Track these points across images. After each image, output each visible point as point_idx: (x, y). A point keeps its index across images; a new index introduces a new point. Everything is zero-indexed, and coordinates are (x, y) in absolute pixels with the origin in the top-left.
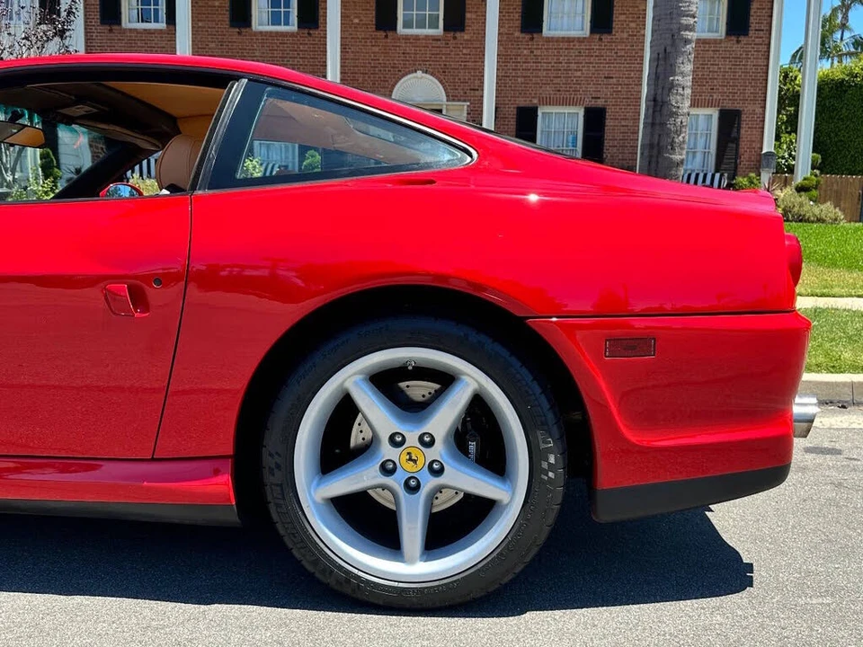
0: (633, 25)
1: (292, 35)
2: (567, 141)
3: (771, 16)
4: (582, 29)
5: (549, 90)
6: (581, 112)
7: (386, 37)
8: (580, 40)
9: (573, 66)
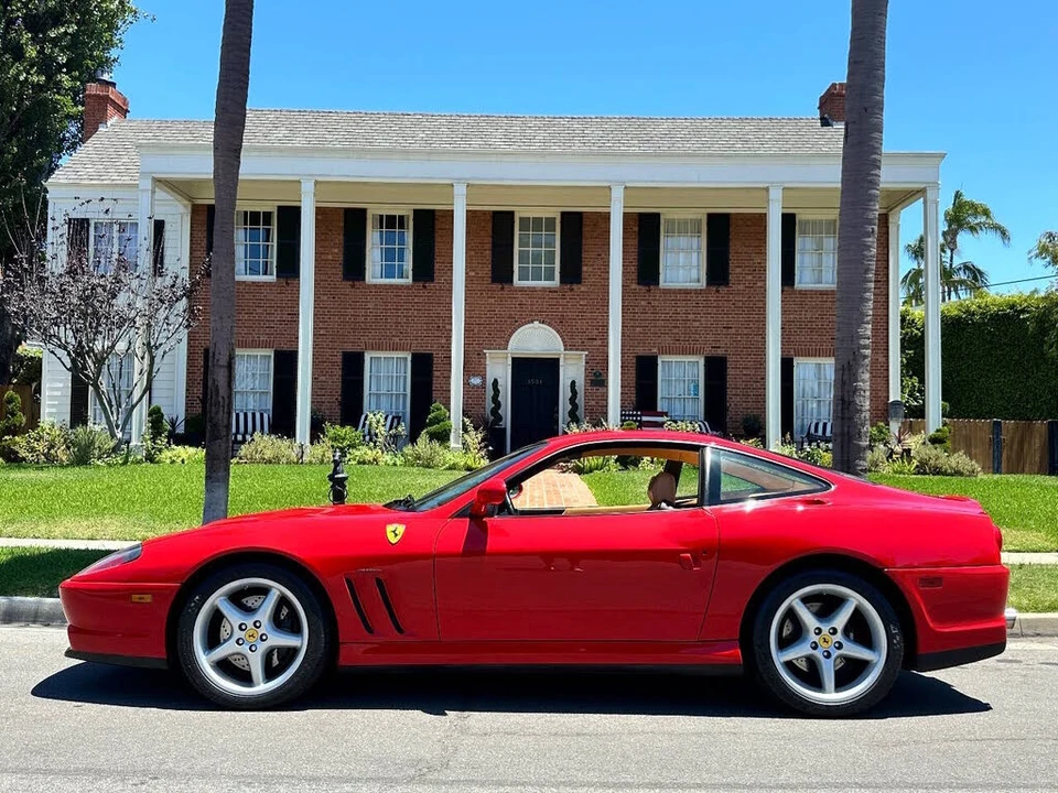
0: (750, 277)
1: (407, 287)
2: (689, 390)
3: (887, 268)
4: (699, 281)
5: (667, 340)
6: (702, 362)
7: (503, 289)
8: (698, 292)
9: (691, 317)
